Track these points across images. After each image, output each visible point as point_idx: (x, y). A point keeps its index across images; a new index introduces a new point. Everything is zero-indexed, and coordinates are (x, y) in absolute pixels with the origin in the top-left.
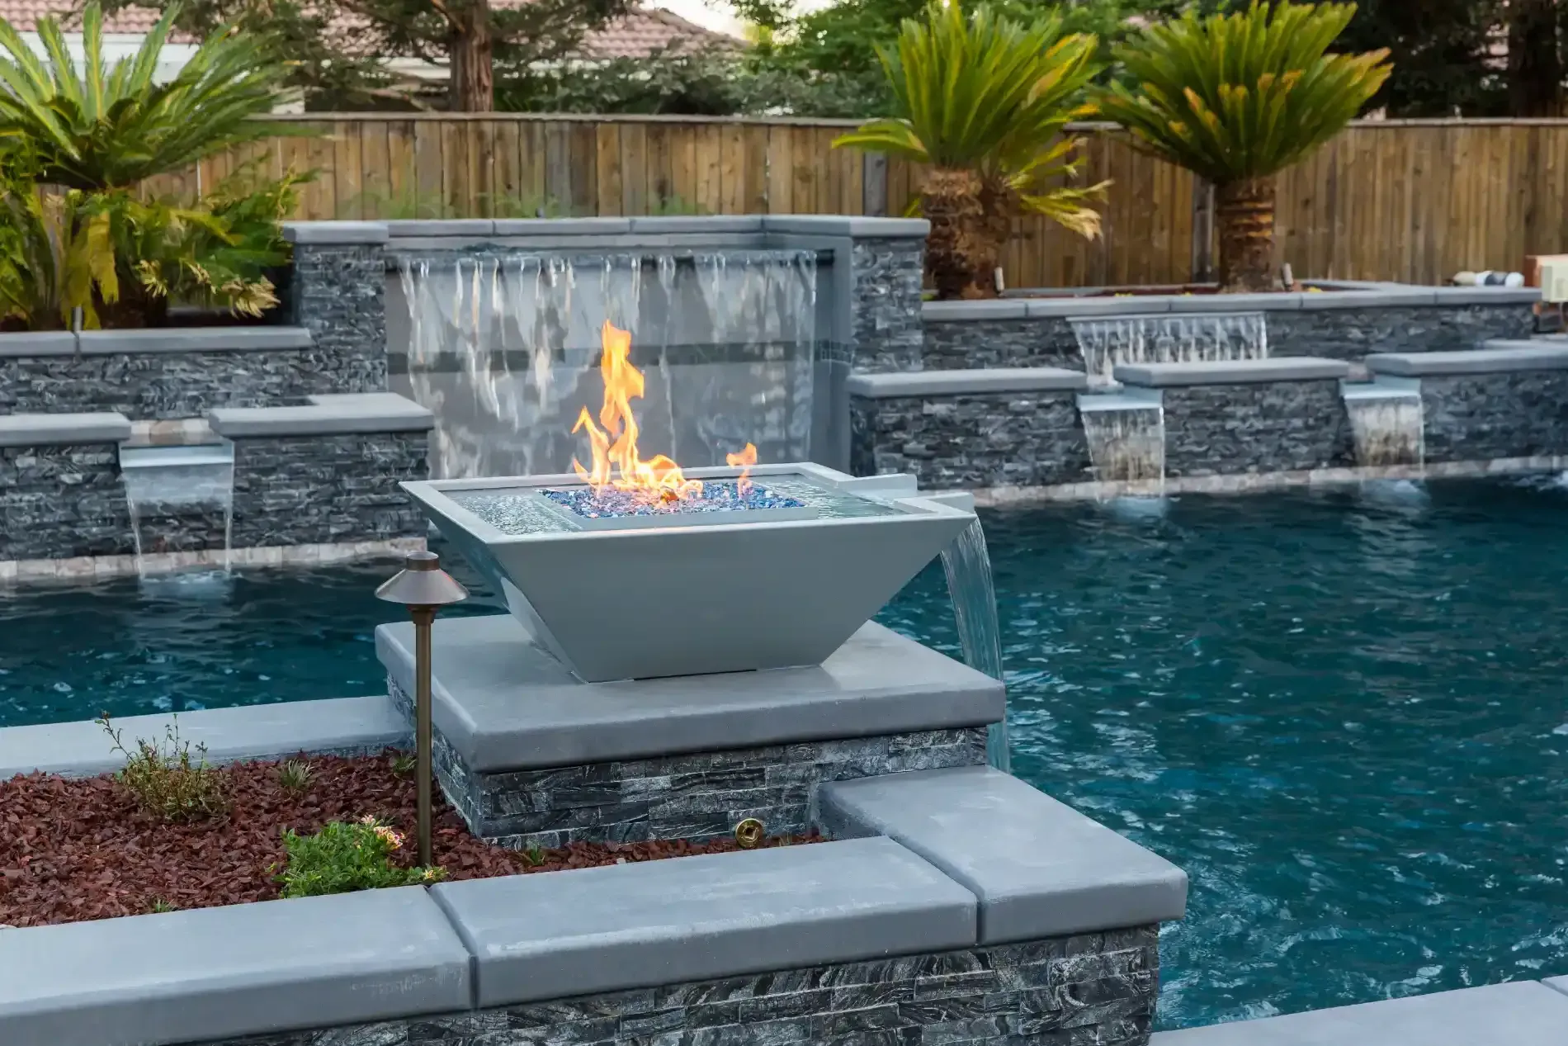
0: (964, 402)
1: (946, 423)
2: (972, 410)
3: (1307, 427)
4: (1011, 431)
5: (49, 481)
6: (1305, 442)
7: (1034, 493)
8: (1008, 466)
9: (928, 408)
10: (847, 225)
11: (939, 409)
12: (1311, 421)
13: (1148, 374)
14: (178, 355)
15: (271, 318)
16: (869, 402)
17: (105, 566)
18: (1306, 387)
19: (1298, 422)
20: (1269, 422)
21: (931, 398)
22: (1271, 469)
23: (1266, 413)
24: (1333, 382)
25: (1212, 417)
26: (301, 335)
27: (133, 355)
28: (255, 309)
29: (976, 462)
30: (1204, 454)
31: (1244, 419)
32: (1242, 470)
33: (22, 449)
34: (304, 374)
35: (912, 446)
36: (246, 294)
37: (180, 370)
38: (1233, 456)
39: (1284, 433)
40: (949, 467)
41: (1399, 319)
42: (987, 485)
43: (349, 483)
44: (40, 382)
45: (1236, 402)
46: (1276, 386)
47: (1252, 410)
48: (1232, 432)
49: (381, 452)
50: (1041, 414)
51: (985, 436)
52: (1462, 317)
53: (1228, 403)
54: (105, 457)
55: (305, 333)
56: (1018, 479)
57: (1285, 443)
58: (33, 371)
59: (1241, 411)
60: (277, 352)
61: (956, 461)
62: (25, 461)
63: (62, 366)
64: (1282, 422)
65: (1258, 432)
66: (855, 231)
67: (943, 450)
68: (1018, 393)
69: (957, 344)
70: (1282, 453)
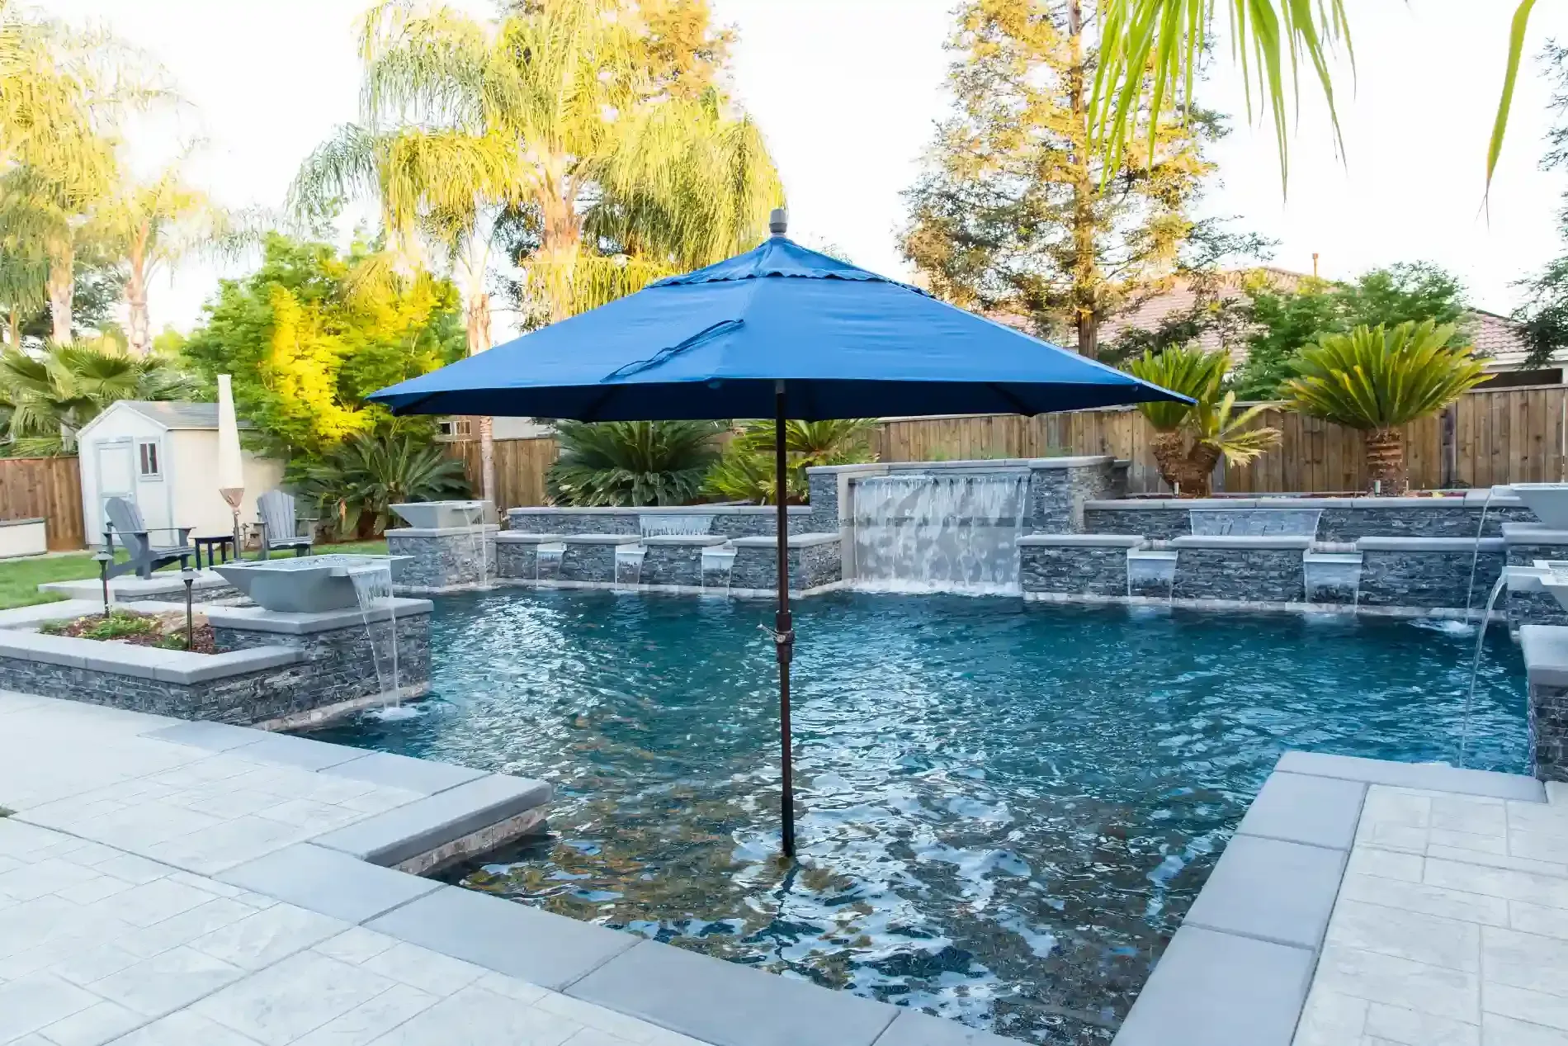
0: (1066, 550)
1: (1058, 560)
2: (1071, 554)
3: (1281, 577)
4: (1093, 566)
5: (686, 558)
6: (1280, 586)
7: (1105, 599)
8: (1091, 584)
9: (1047, 552)
11: (1052, 553)
12: (1283, 573)
14: (770, 515)
18: (1280, 554)
19: (1275, 574)
20: (1254, 572)
21: (1050, 547)
22: (1257, 599)
23: (1252, 566)
24: (1294, 552)
25: (1214, 566)
26: (809, 509)
27: (756, 515)
29: (1075, 581)
30: (1210, 587)
31: (1236, 570)
32: (1237, 598)
33: (678, 546)
34: (811, 524)
35: (1040, 570)
38: (1228, 590)
39: (1265, 579)
40: (1060, 582)
42: (1080, 592)
44: (730, 524)
45: (1231, 559)
46: (1256, 552)
47: (1243, 564)
48: (1228, 576)
50: (1108, 559)
51: (1078, 568)
53: (1224, 560)
55: (811, 508)
56: (1095, 590)
57: (1266, 585)
58: (729, 520)
59: (1234, 565)
60: (800, 515)
61: (1063, 579)
62: (680, 551)
63: (736, 518)
64: (1263, 573)
65: (1247, 577)
66: (1031, 466)
67: (1056, 573)
68: (1095, 547)
69: (1126, 521)
70: (1265, 592)
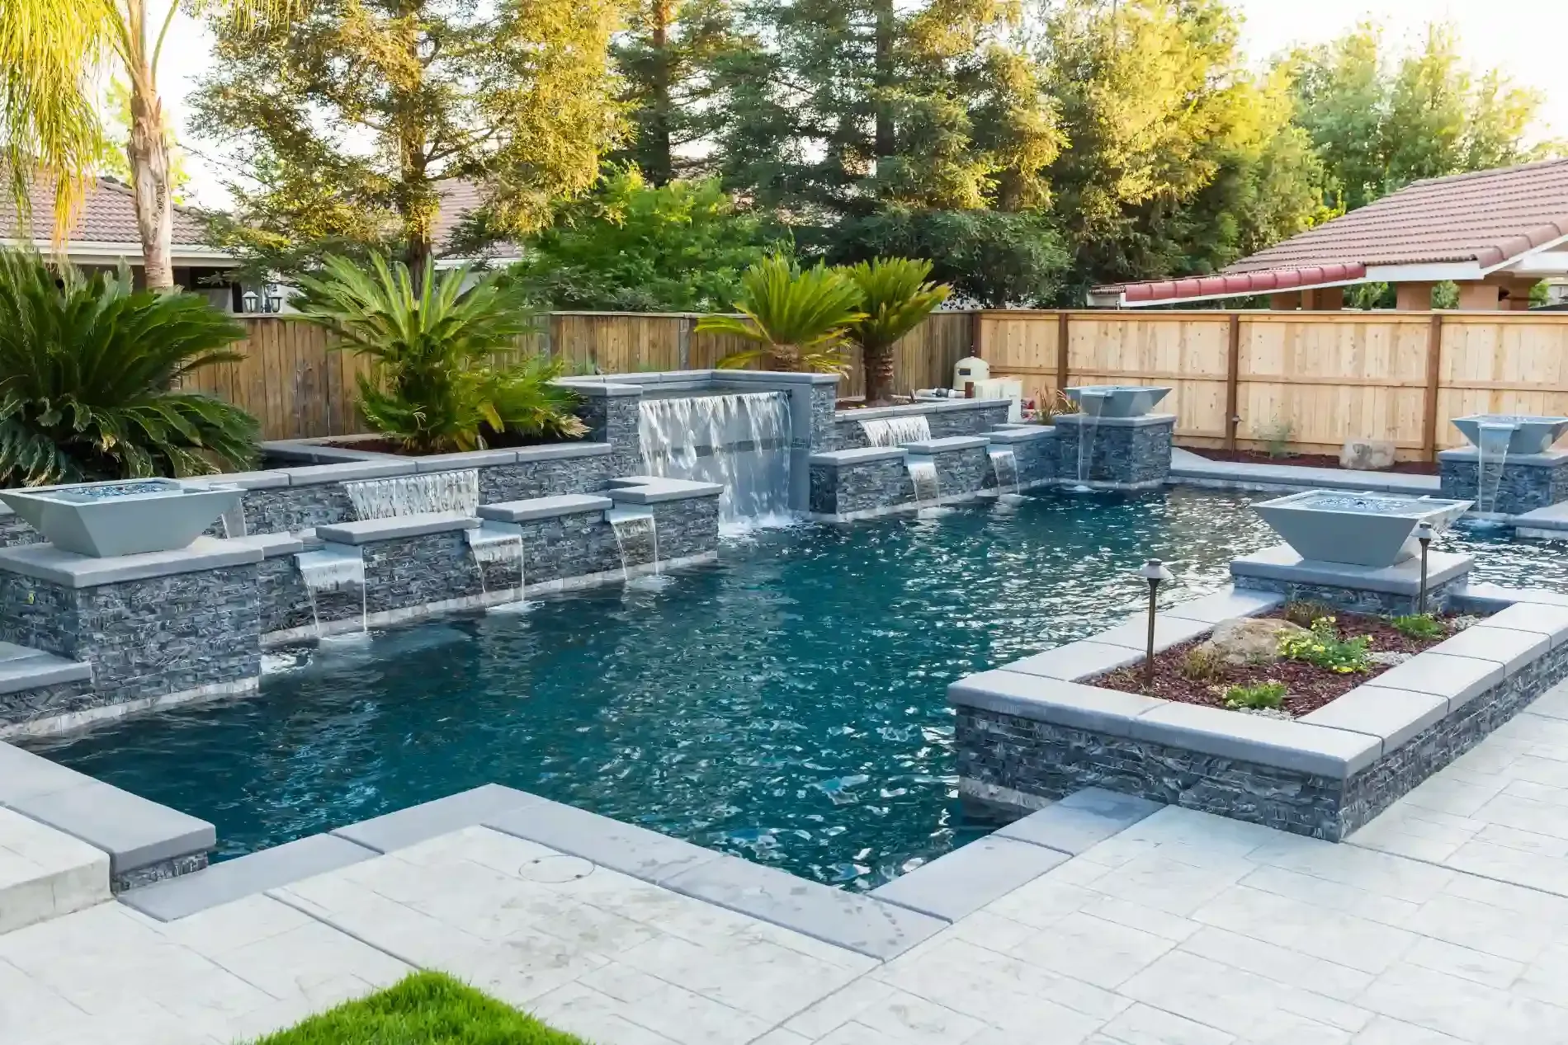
0: (867, 466)
3: (977, 471)
4: (882, 479)
6: (976, 477)
7: (890, 509)
8: (881, 497)
10: (810, 378)
11: (859, 470)
12: (979, 467)
13: (927, 448)
14: (559, 461)
15: (587, 438)
16: (832, 469)
17: (597, 578)
18: (976, 451)
19: (973, 468)
20: (965, 469)
21: (855, 464)
22: (965, 491)
23: (965, 464)
24: (983, 448)
25: (947, 467)
26: (606, 446)
27: (539, 462)
28: (573, 432)
29: (871, 496)
31: (956, 467)
34: (607, 468)
35: (850, 490)
36: (569, 426)
37: (559, 470)
38: (953, 485)
39: (969, 474)
40: (861, 498)
41: (966, 415)
42: (875, 505)
43: (690, 524)
44: (499, 480)
45: (954, 459)
46: (966, 451)
47: (959, 463)
48: (954, 474)
49: (701, 507)
50: (892, 469)
51: (873, 483)
52: (987, 414)
53: (951, 460)
54: (597, 519)
55: (609, 445)
56: (884, 503)
57: (969, 478)
58: (498, 473)
59: (955, 463)
60: (597, 456)
61: (864, 496)
62: (569, 523)
63: (509, 470)
64: (968, 468)
65: (961, 474)
66: (814, 381)
67: (860, 490)
70: (969, 483)
